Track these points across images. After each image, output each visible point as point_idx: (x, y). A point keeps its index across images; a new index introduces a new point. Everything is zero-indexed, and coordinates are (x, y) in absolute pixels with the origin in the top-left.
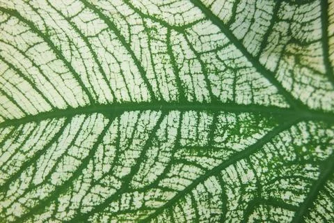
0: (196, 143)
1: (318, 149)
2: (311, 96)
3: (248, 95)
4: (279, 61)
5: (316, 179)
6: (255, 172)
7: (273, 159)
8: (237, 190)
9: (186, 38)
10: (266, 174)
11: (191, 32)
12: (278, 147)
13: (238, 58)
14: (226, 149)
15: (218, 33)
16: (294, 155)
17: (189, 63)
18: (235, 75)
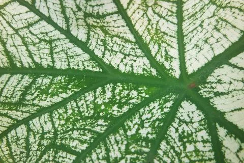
0: (10, 100)
1: (115, 108)
2: (122, 61)
3: (65, 61)
4: (89, 32)
5: (102, 132)
6: (53, 124)
7: (72, 114)
8: (37, 136)
9: (3, 17)
10: (62, 126)
11: (5, 12)
12: (80, 104)
13: (51, 32)
14: (33, 105)
15: (26, 12)
16: (92, 112)
17: (11, 37)
18: (51, 46)
